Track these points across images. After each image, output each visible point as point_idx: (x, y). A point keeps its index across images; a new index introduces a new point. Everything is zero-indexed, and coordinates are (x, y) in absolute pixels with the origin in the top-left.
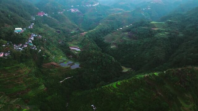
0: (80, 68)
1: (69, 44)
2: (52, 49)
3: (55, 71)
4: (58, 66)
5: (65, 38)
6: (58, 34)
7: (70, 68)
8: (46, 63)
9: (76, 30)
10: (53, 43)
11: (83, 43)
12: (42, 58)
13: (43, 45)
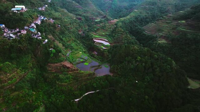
0: (112, 75)
1: (93, 35)
2: (68, 40)
3: (67, 78)
4: (74, 70)
5: (87, 28)
6: (79, 21)
7: (94, 74)
8: (54, 63)
9: (102, 18)
10: (70, 32)
11: (114, 34)
12: (49, 53)
13: (53, 33)
